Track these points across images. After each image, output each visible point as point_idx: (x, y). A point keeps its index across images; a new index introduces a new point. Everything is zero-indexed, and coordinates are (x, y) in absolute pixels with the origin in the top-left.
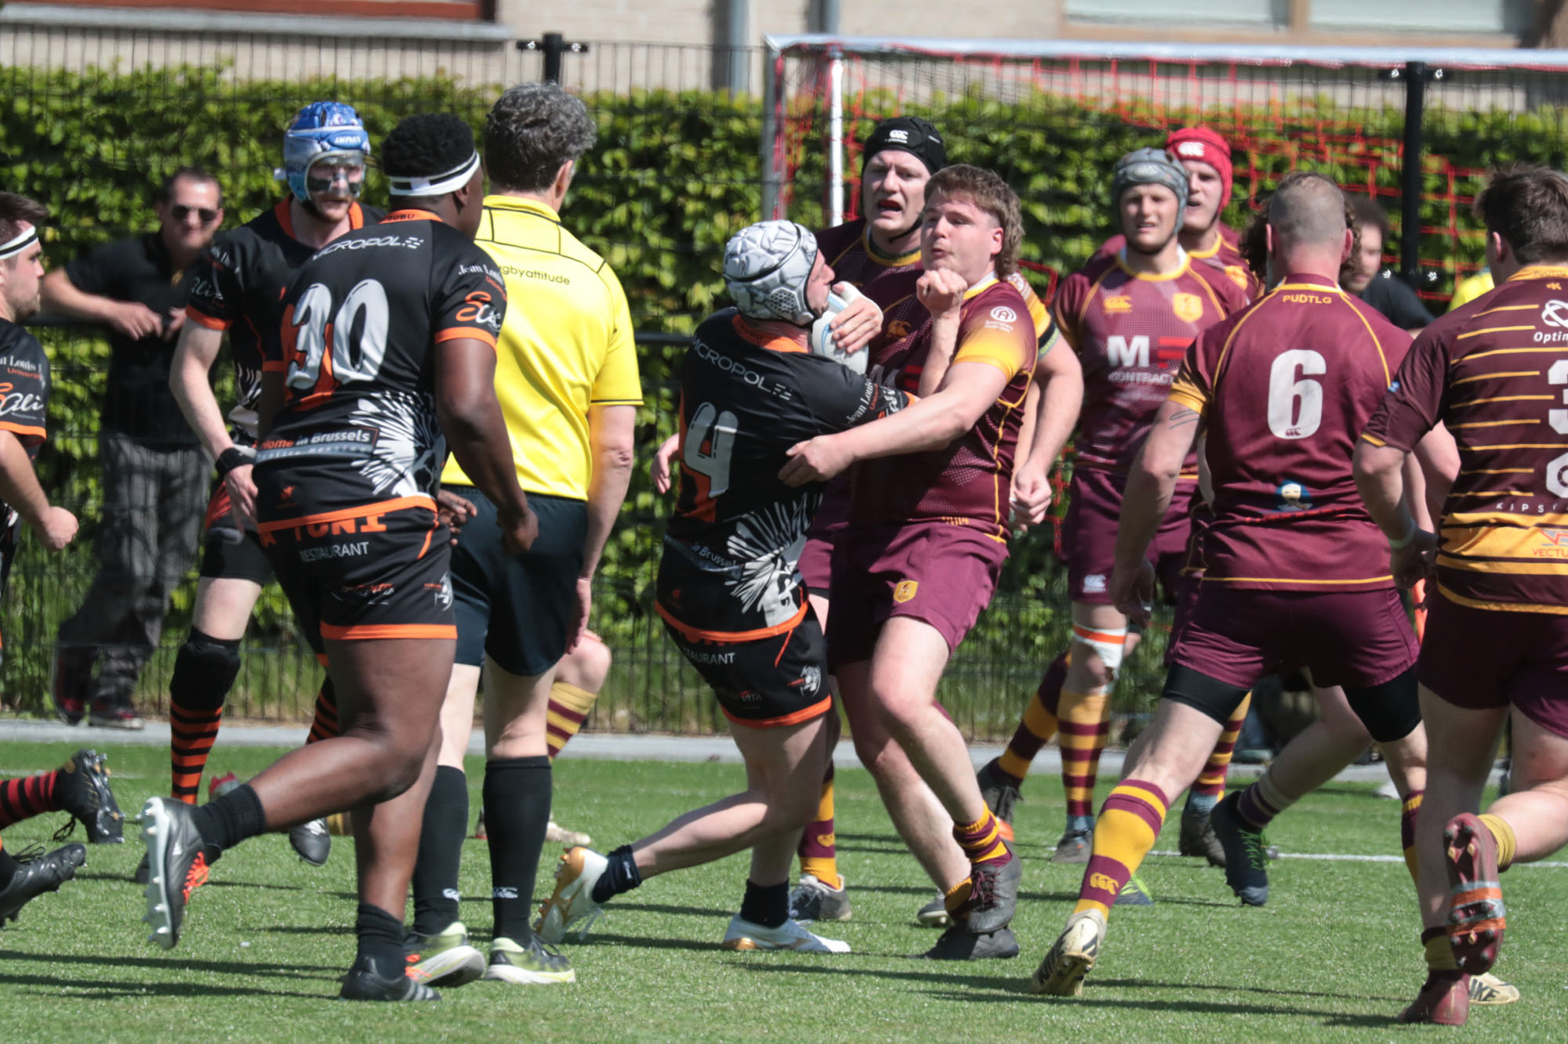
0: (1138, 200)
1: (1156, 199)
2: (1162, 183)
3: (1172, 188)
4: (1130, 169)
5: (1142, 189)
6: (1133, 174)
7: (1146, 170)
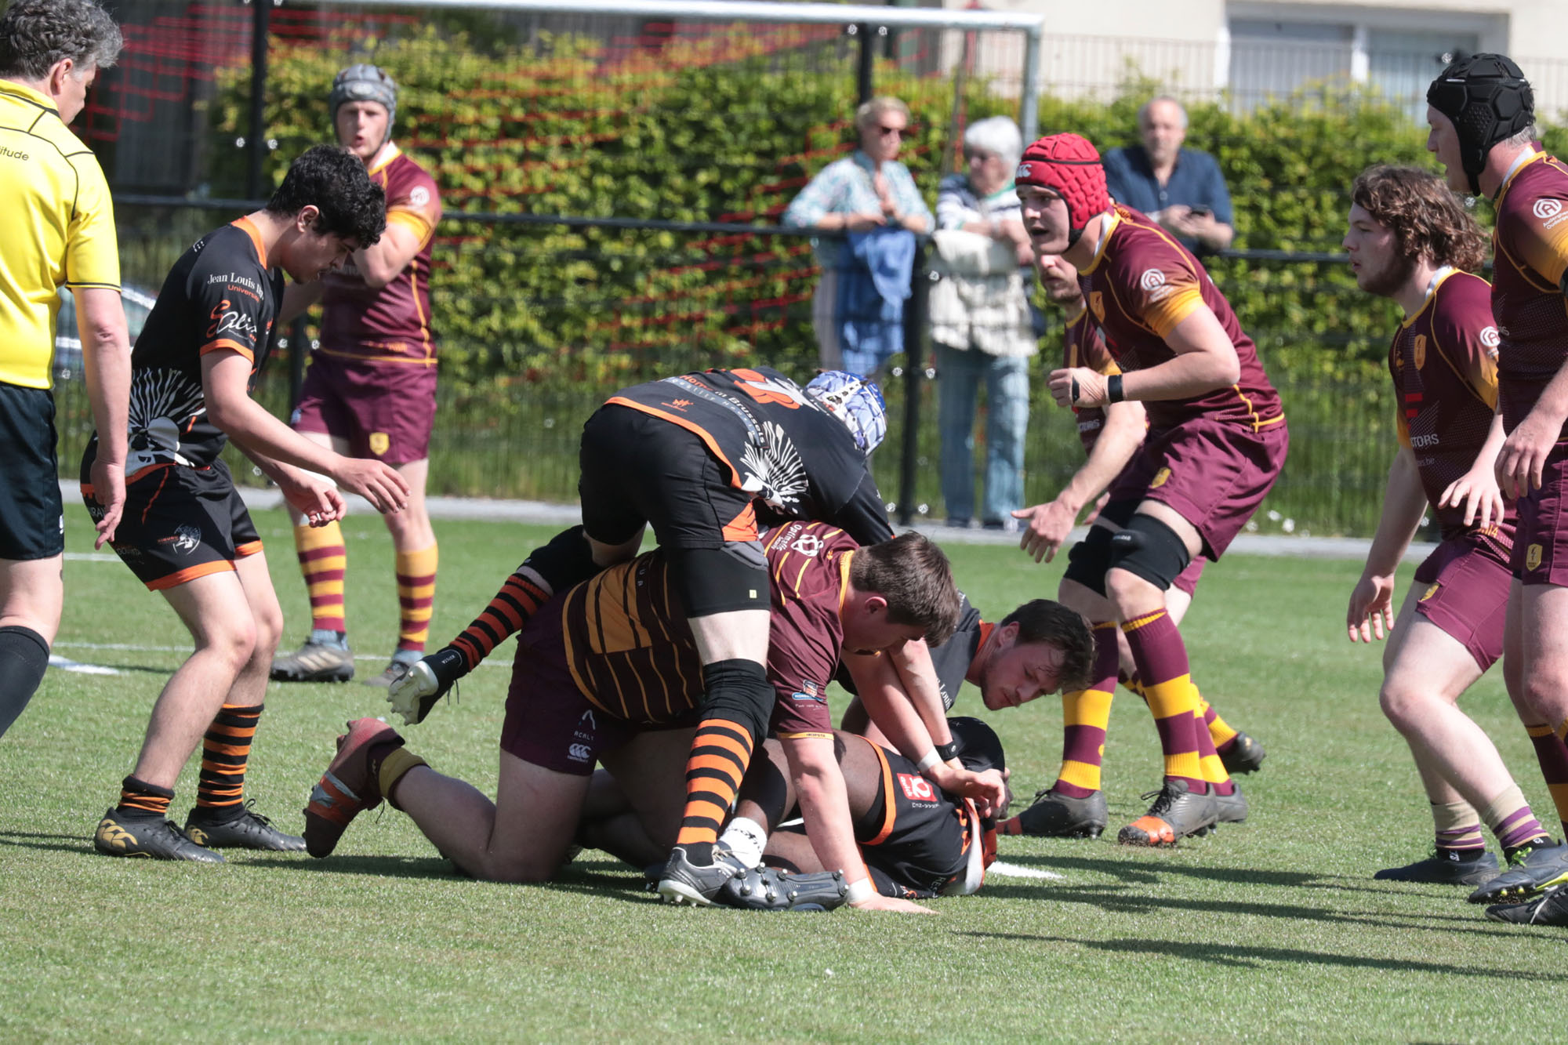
0: (355, 113)
1: (370, 113)
2: (375, 100)
3: (384, 104)
4: (348, 86)
5: (359, 105)
6: (351, 92)
7: (361, 88)
